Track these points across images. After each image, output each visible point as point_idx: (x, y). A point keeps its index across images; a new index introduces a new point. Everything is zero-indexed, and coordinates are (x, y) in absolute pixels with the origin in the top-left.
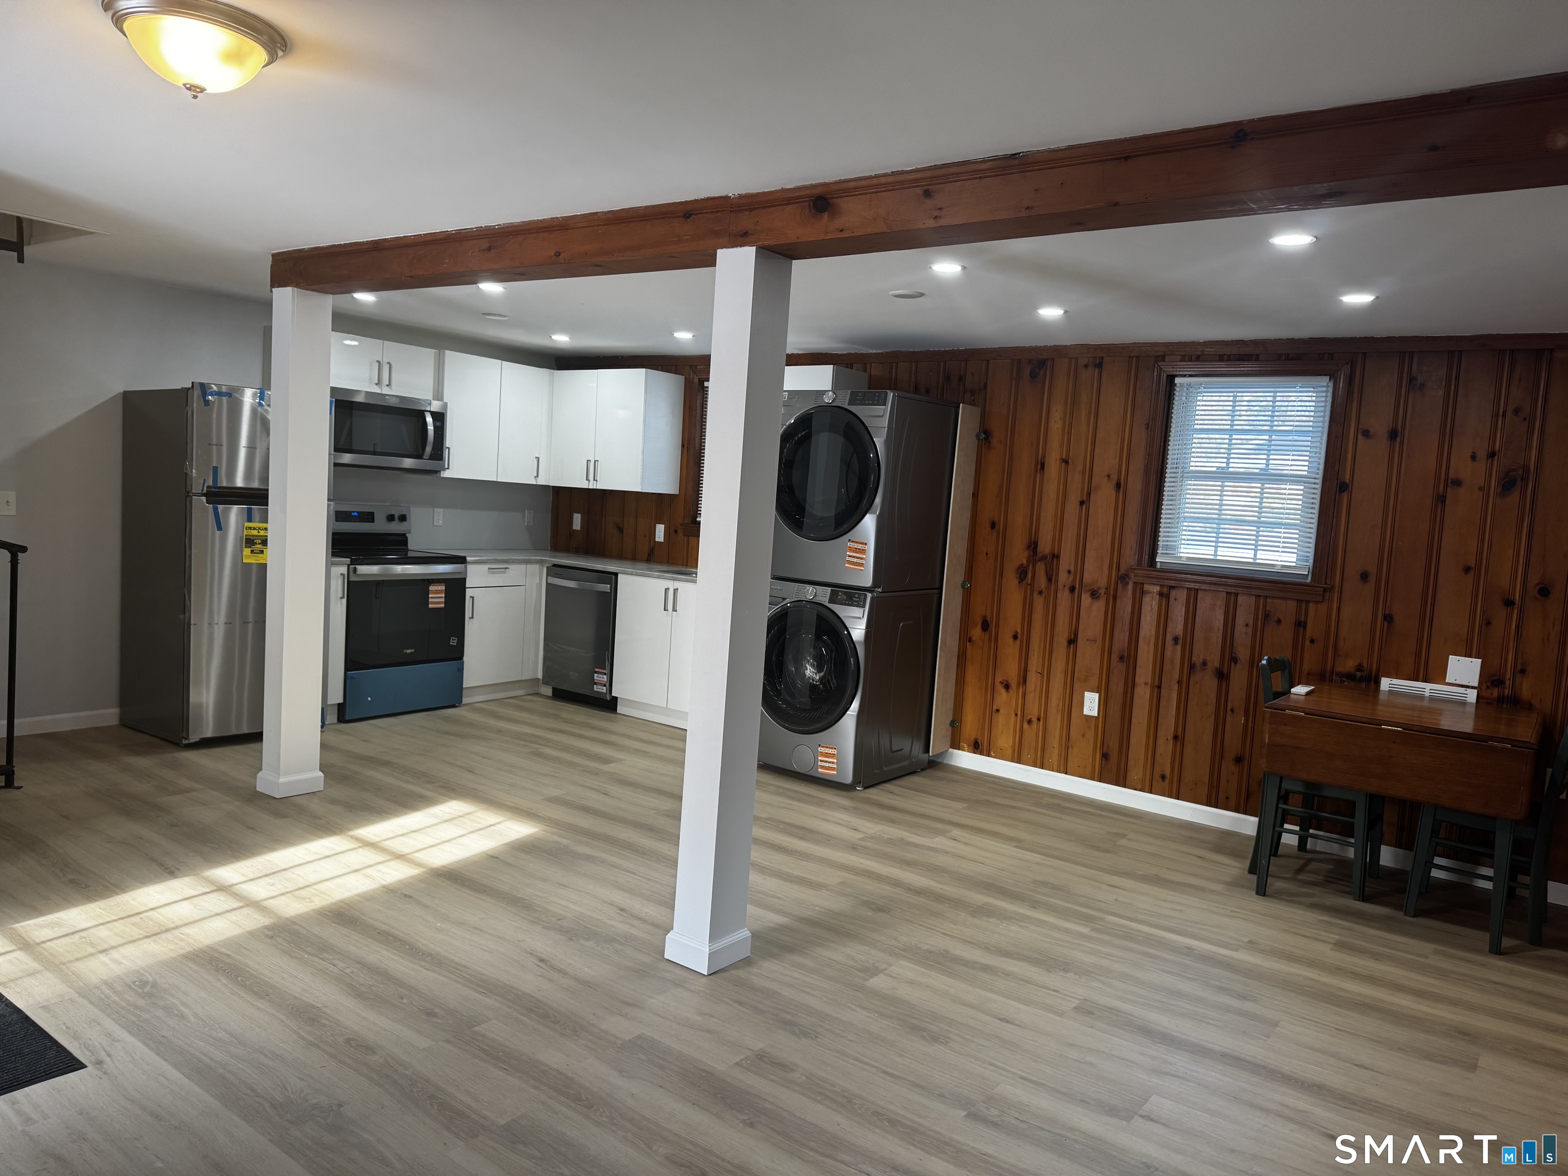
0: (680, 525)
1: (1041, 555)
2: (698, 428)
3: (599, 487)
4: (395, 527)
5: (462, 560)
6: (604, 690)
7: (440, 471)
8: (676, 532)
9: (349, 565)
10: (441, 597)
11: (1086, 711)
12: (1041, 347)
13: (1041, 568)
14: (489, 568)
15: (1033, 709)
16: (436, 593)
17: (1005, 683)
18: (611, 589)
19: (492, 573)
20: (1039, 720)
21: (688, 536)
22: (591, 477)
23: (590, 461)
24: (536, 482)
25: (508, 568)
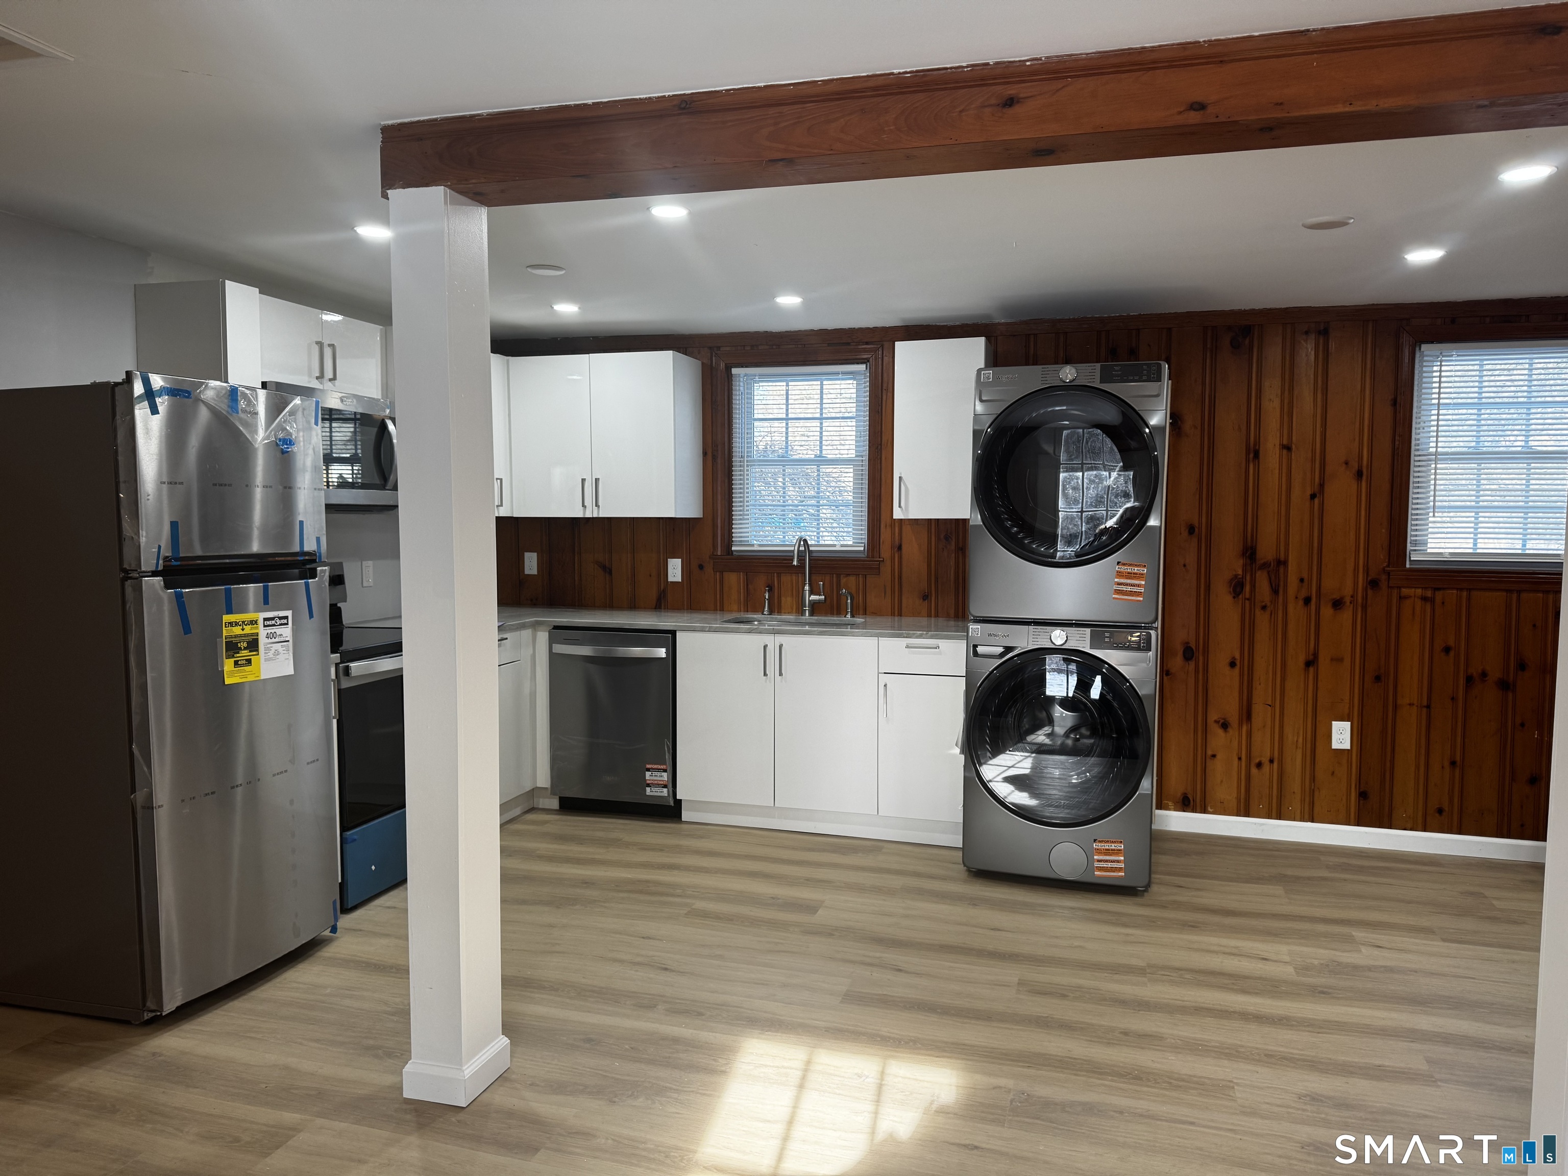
0: (706, 557)
1: (1262, 562)
2: (727, 431)
3: (603, 515)
6: (661, 792)
8: (701, 567)
9: (337, 665)
11: (1335, 745)
12: (1245, 311)
13: (1263, 581)
15: (1263, 747)
17: (1222, 721)
18: (667, 654)
20: (1271, 761)
21: (721, 573)
22: (590, 502)
23: (587, 480)
25: (507, 639)
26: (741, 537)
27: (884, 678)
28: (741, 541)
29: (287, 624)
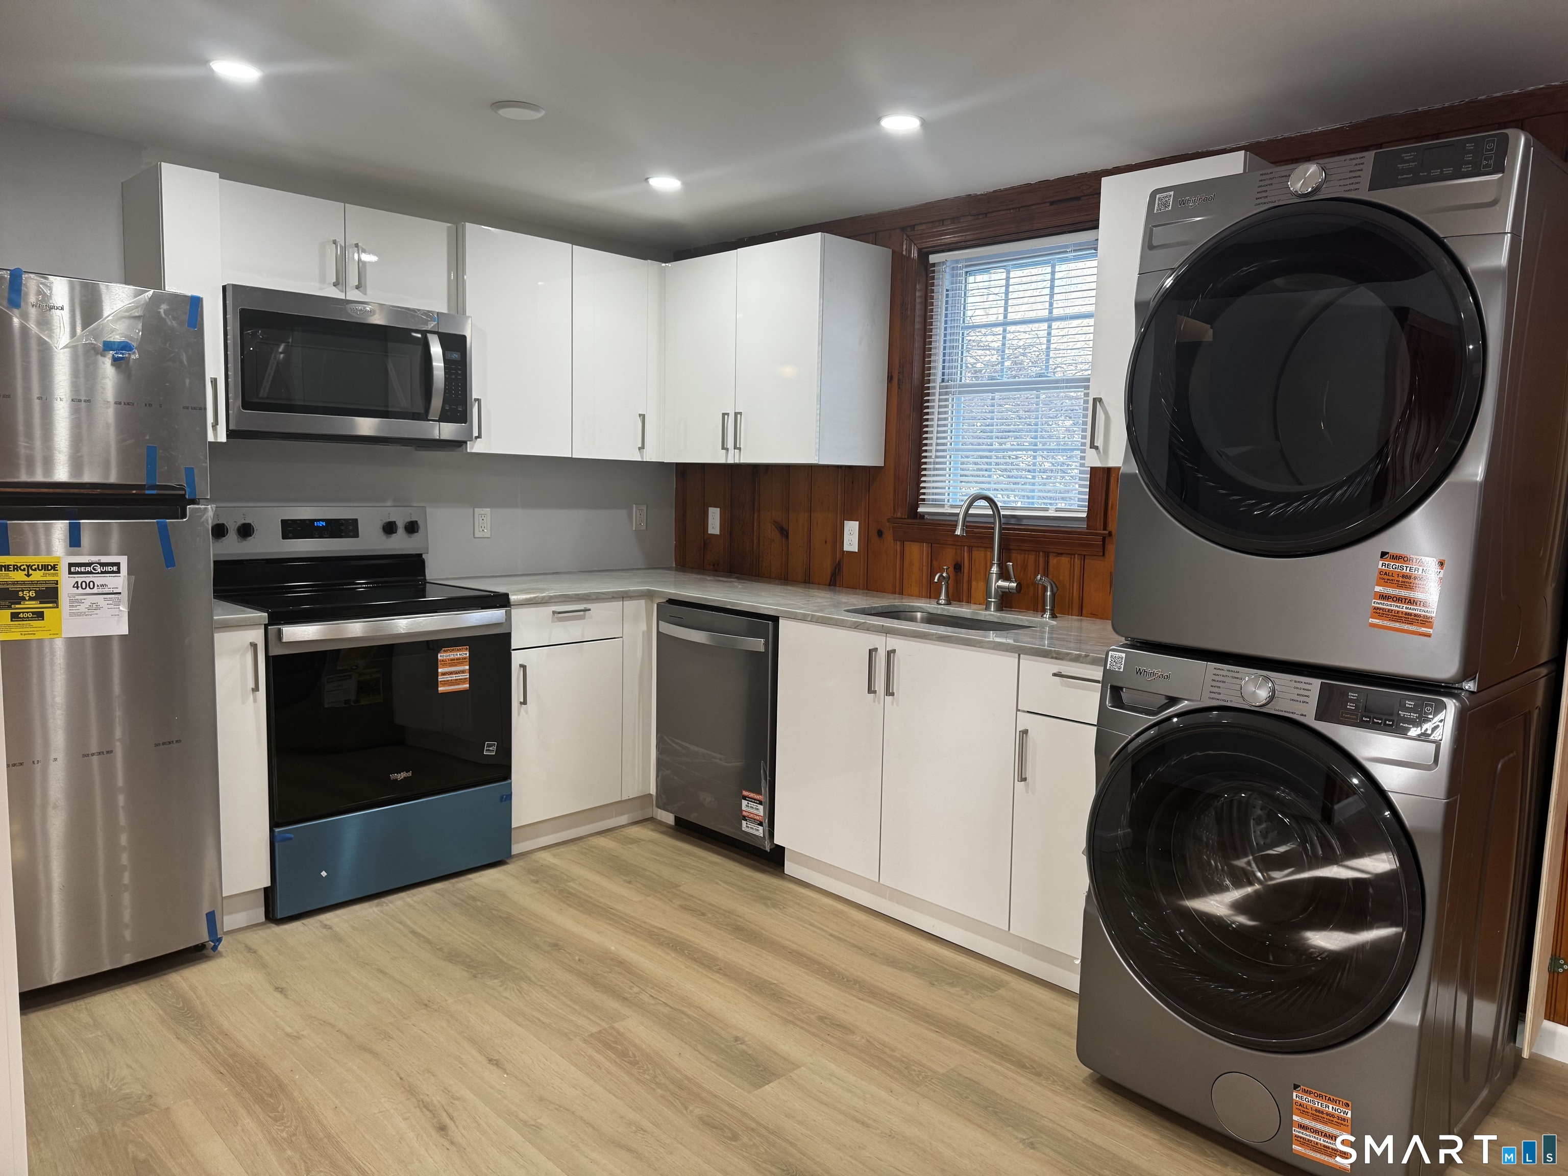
0: (888, 520)
2: (918, 344)
3: (744, 460)
4: (400, 544)
5: (501, 601)
6: (760, 831)
7: (465, 442)
8: (880, 533)
9: (266, 626)
10: (463, 672)
14: (554, 612)
16: (451, 665)
18: (766, 645)
19: (560, 620)
21: (903, 542)
22: (730, 444)
23: (728, 414)
24: (642, 457)
25: (589, 610)
26: (936, 494)
27: (1026, 721)
28: (936, 500)
29: (118, 572)
